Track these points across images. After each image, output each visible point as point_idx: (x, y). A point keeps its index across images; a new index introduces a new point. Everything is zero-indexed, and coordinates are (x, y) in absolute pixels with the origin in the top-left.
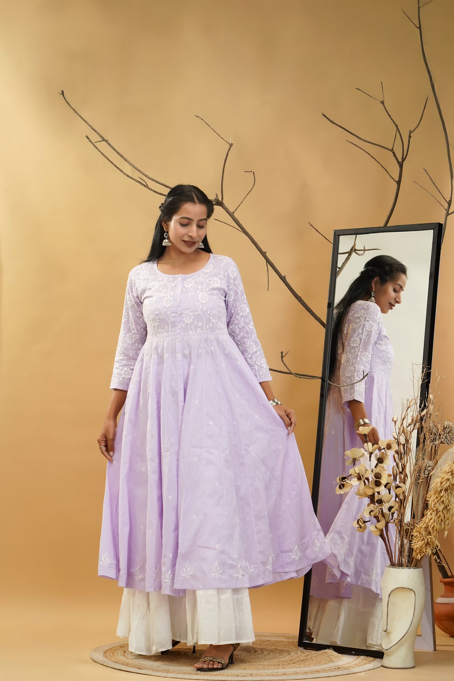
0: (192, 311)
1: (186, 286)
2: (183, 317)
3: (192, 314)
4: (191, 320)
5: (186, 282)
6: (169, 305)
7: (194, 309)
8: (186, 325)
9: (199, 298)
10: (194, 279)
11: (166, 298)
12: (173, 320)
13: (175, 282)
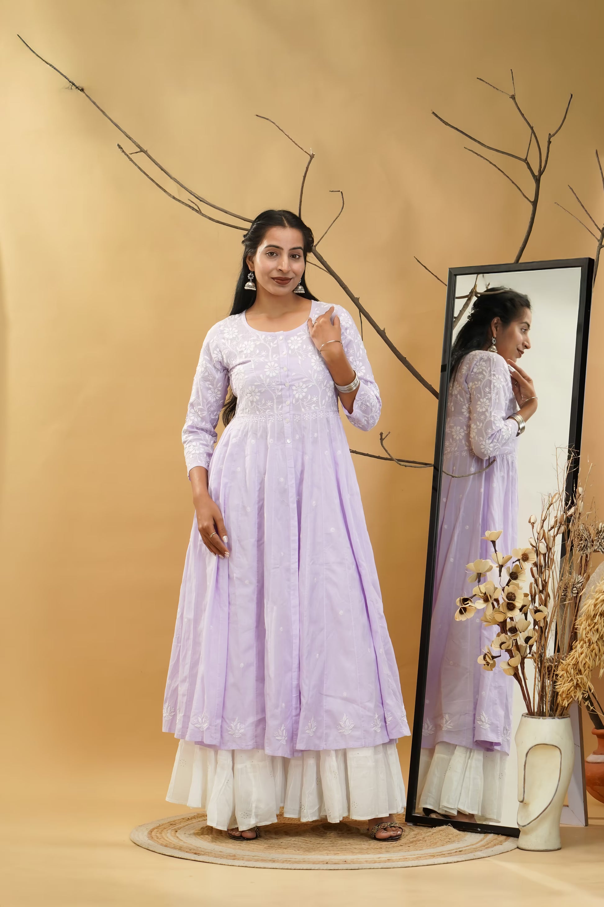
0: (304, 383)
1: (292, 347)
2: (293, 390)
3: (304, 386)
4: (304, 394)
5: (290, 341)
6: (274, 374)
7: (307, 379)
8: (297, 400)
9: (313, 364)
10: (298, 336)
11: (269, 364)
12: (280, 393)
13: (275, 342)
